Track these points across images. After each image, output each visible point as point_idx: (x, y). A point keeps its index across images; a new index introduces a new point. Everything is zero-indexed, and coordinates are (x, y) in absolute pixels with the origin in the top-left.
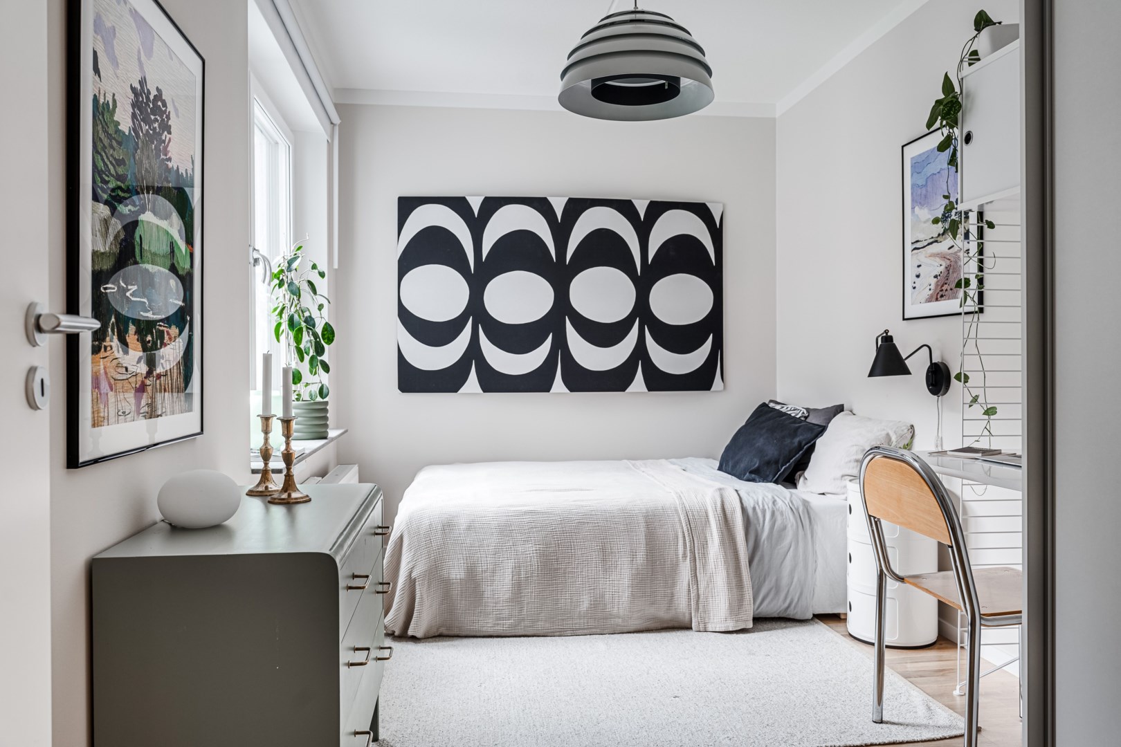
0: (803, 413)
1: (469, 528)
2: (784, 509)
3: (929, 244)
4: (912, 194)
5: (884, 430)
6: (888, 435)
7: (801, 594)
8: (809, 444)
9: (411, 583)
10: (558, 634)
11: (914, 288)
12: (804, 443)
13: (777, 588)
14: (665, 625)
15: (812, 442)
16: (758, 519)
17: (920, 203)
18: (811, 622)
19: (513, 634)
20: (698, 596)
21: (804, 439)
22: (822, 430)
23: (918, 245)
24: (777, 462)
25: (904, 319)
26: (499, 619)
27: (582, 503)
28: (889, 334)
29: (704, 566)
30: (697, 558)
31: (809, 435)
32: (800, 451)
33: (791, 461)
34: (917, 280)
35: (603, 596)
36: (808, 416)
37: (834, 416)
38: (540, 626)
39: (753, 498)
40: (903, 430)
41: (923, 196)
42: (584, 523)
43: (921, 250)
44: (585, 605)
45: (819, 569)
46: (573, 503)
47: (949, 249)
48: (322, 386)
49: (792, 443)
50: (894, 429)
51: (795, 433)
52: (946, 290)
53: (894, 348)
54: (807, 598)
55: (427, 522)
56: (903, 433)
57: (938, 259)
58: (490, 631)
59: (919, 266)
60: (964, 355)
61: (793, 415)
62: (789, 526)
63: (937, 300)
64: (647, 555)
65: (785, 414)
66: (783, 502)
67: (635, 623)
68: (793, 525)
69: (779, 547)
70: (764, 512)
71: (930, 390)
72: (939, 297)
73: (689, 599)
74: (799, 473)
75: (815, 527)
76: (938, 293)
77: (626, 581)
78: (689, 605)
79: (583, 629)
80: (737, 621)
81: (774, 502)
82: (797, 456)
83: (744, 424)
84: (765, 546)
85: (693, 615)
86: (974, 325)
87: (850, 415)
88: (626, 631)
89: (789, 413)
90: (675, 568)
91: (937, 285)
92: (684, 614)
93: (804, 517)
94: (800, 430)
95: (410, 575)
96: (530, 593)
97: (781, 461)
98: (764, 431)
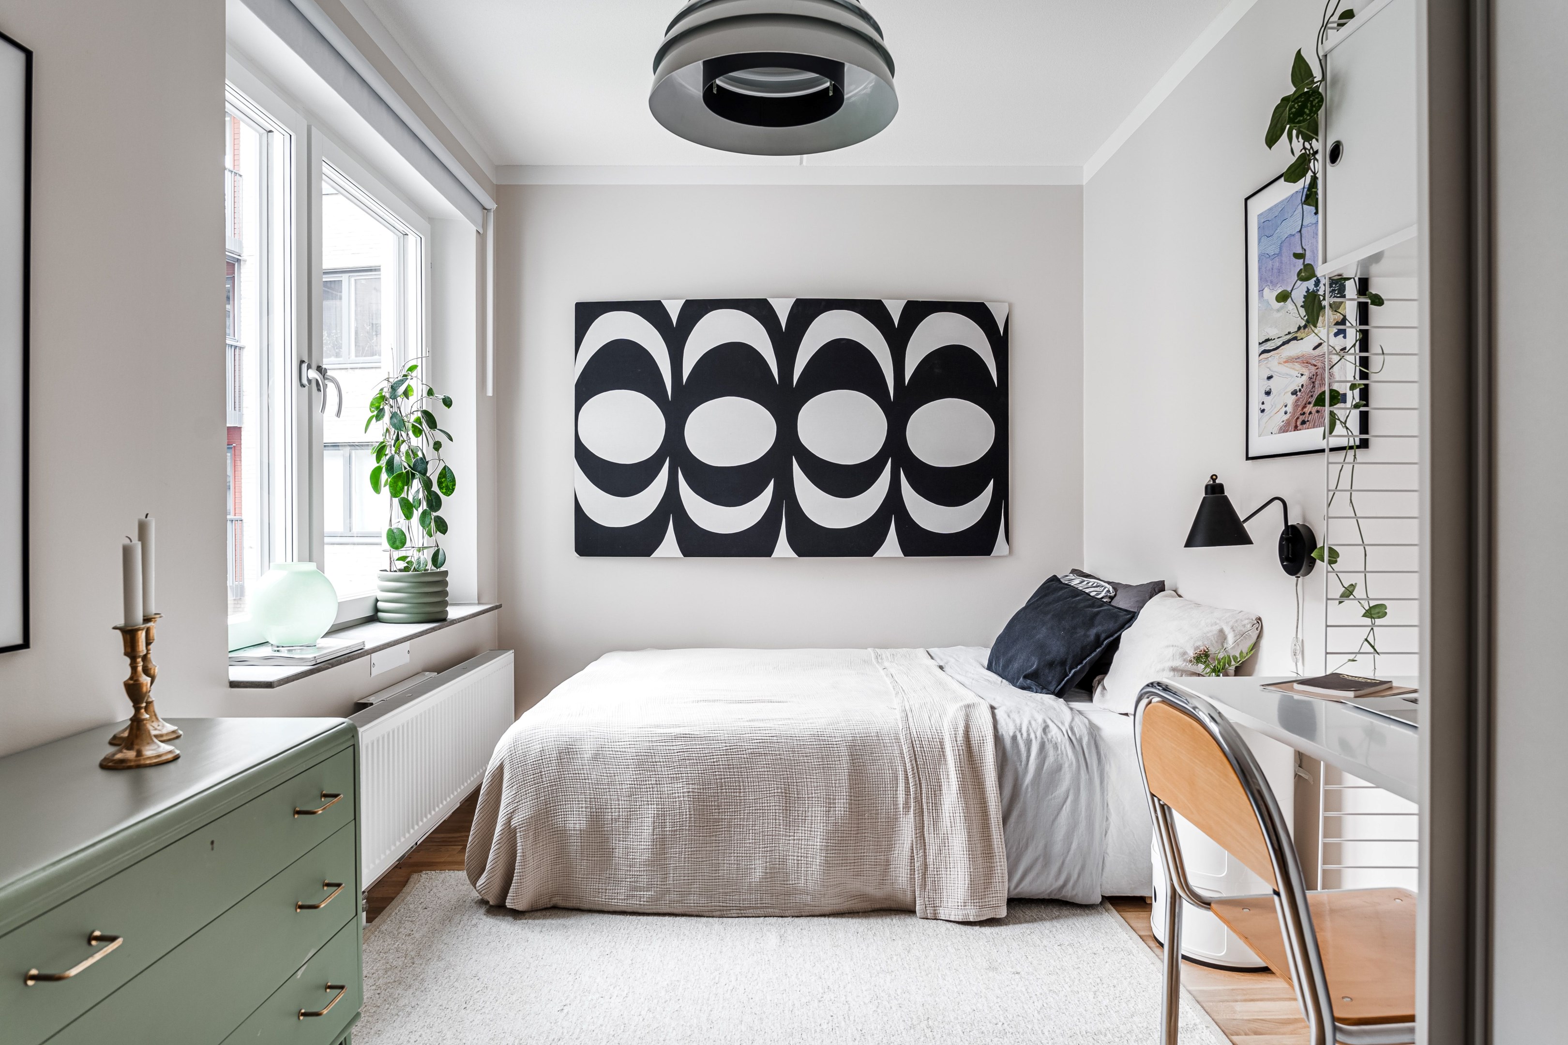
0: (1108, 591)
1: (595, 757)
2: (1059, 740)
3: (1284, 344)
4: (1260, 269)
5: (1216, 624)
6: (1221, 631)
7: (1083, 868)
8: (1111, 639)
9: (510, 833)
10: (718, 913)
11: (1263, 411)
12: (1103, 636)
13: (1046, 857)
14: (878, 906)
15: (1116, 635)
16: (1019, 752)
17: (1271, 282)
18: (1099, 909)
19: (655, 911)
20: (925, 866)
21: (1104, 631)
22: (1130, 617)
23: (1268, 346)
24: (1063, 663)
25: (1248, 458)
26: (635, 889)
27: (761, 724)
28: (1217, 481)
29: (936, 822)
30: (925, 810)
31: (1111, 626)
32: (1097, 648)
33: (1084, 662)
34: (1267, 399)
35: (784, 861)
36: (1115, 595)
37: (1150, 598)
38: (693, 901)
39: (1014, 721)
40: (1244, 626)
41: (1275, 271)
42: (760, 754)
43: (1272, 353)
44: (757, 874)
45: (1113, 831)
46: (747, 724)
47: (1315, 349)
48: (438, 550)
49: (1086, 636)
50: (1231, 623)
51: (1091, 621)
52: (1310, 413)
53: (1226, 502)
54: (1091, 874)
55: (537, 747)
56: (1244, 630)
57: (1297, 366)
58: (622, 905)
59: (1270, 378)
60: (1328, 518)
61: (1092, 594)
62: (1066, 765)
63: (1296, 428)
64: (850, 804)
65: (1082, 593)
66: (1059, 728)
67: (831, 903)
68: (1072, 763)
69: (1050, 797)
70: (1029, 743)
71: (1284, 567)
72: (1299, 423)
73: (912, 870)
74: (1097, 678)
75: (1107, 768)
76: (1298, 418)
77: (818, 842)
78: (912, 879)
79: (754, 908)
80: (981, 907)
81: (1045, 729)
82: (1093, 655)
83: (1024, 605)
84: (1029, 795)
85: (917, 893)
86: (1348, 468)
87: (1172, 597)
88: (818, 913)
89: (1087, 591)
90: (892, 823)
91: (1296, 406)
92: (905, 891)
93: (1090, 753)
94: (1099, 618)
95: (510, 822)
96: (677, 855)
97: (1069, 662)
98: (1049, 616)
